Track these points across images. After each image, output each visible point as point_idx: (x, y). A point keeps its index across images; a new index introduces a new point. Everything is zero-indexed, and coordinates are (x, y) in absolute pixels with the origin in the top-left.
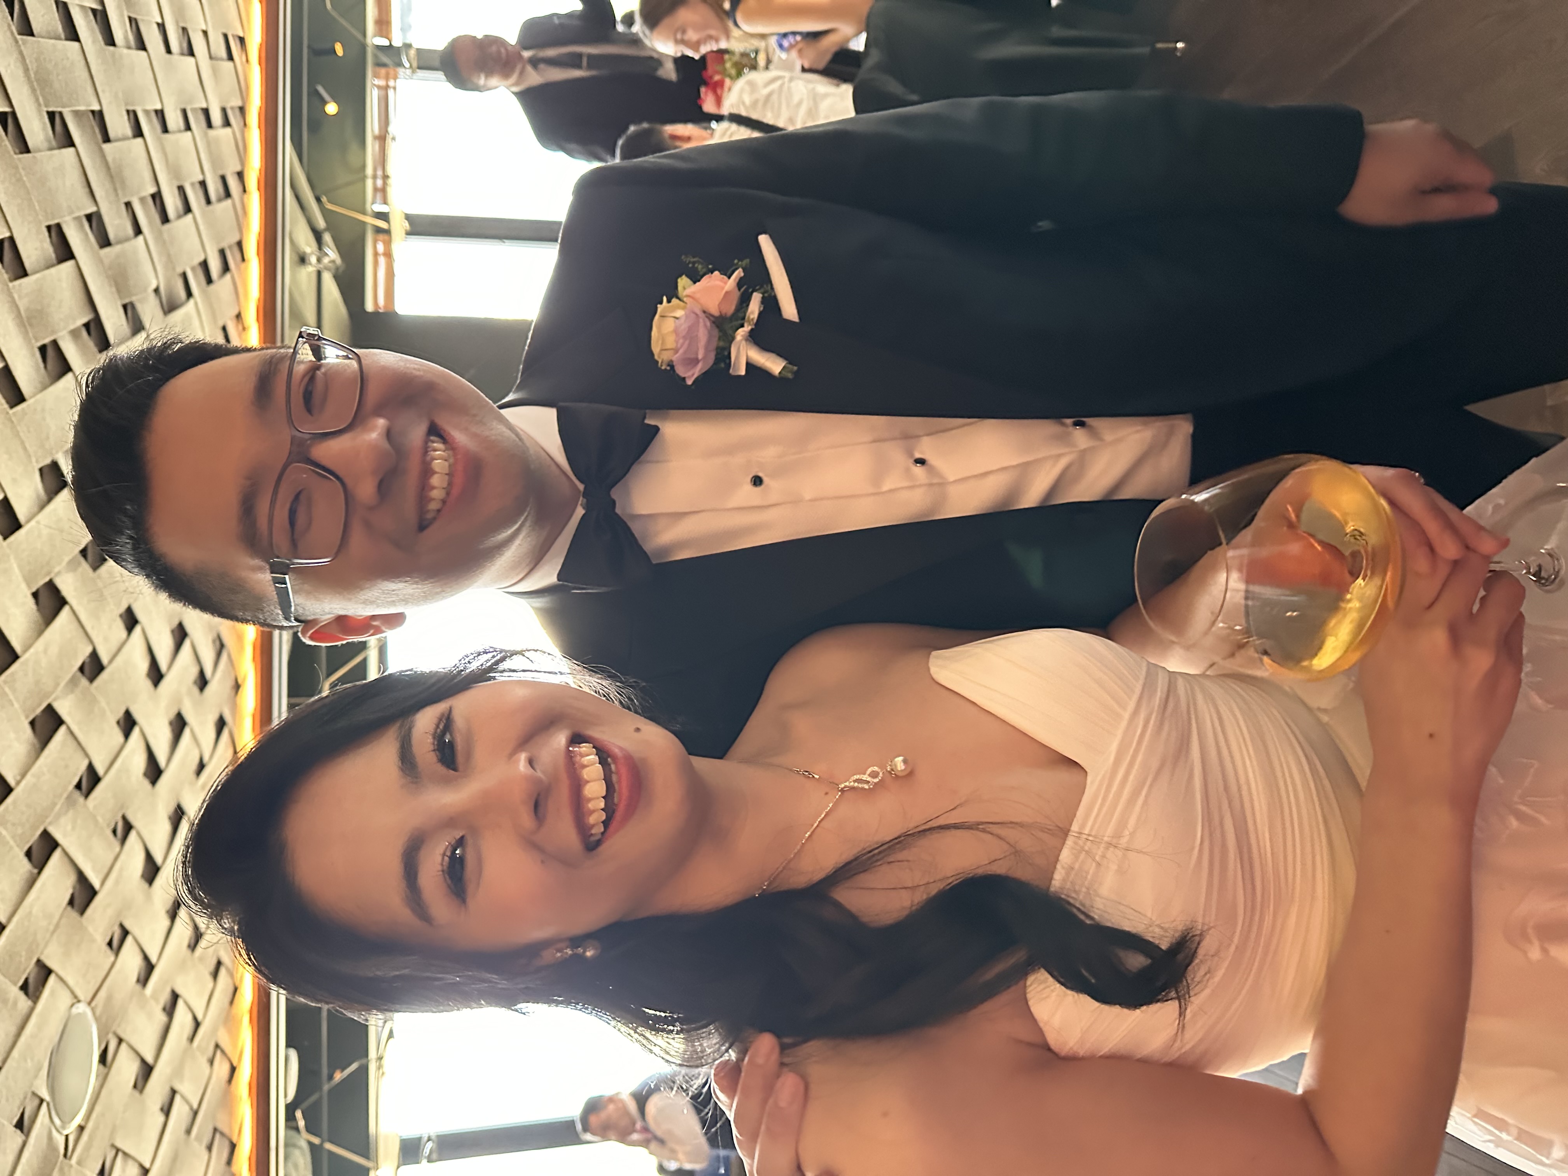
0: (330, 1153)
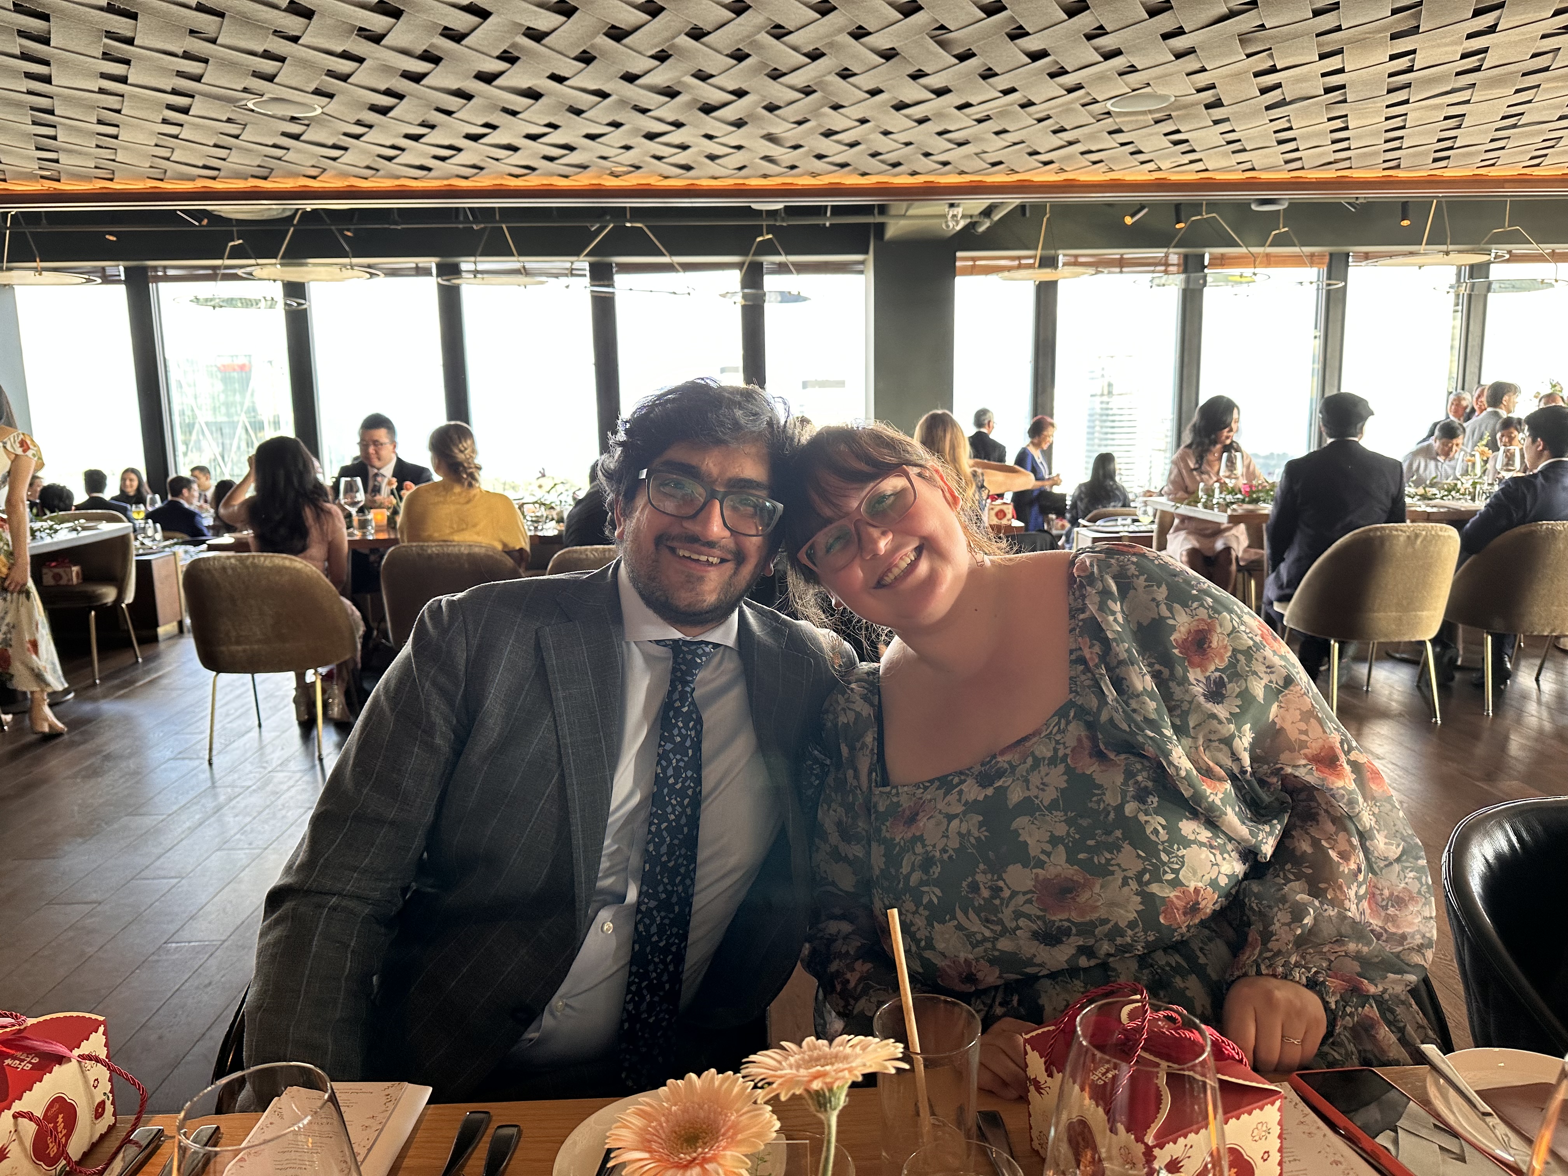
0: (288, 231)
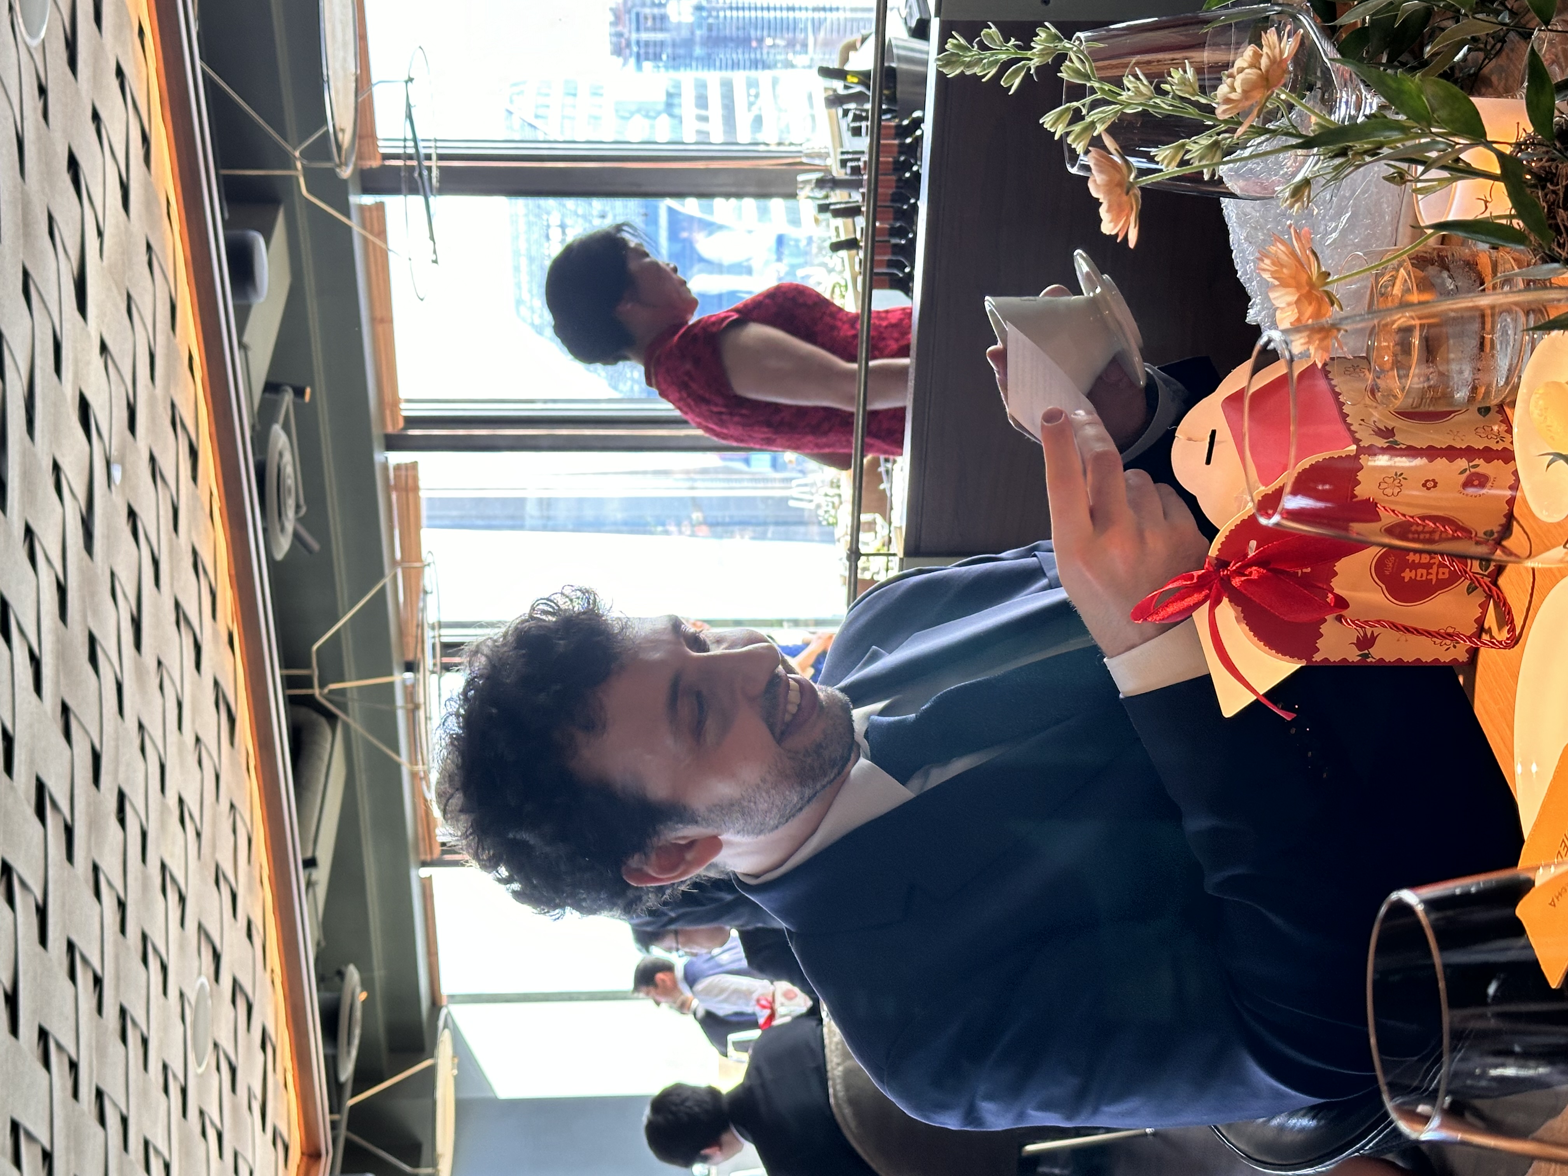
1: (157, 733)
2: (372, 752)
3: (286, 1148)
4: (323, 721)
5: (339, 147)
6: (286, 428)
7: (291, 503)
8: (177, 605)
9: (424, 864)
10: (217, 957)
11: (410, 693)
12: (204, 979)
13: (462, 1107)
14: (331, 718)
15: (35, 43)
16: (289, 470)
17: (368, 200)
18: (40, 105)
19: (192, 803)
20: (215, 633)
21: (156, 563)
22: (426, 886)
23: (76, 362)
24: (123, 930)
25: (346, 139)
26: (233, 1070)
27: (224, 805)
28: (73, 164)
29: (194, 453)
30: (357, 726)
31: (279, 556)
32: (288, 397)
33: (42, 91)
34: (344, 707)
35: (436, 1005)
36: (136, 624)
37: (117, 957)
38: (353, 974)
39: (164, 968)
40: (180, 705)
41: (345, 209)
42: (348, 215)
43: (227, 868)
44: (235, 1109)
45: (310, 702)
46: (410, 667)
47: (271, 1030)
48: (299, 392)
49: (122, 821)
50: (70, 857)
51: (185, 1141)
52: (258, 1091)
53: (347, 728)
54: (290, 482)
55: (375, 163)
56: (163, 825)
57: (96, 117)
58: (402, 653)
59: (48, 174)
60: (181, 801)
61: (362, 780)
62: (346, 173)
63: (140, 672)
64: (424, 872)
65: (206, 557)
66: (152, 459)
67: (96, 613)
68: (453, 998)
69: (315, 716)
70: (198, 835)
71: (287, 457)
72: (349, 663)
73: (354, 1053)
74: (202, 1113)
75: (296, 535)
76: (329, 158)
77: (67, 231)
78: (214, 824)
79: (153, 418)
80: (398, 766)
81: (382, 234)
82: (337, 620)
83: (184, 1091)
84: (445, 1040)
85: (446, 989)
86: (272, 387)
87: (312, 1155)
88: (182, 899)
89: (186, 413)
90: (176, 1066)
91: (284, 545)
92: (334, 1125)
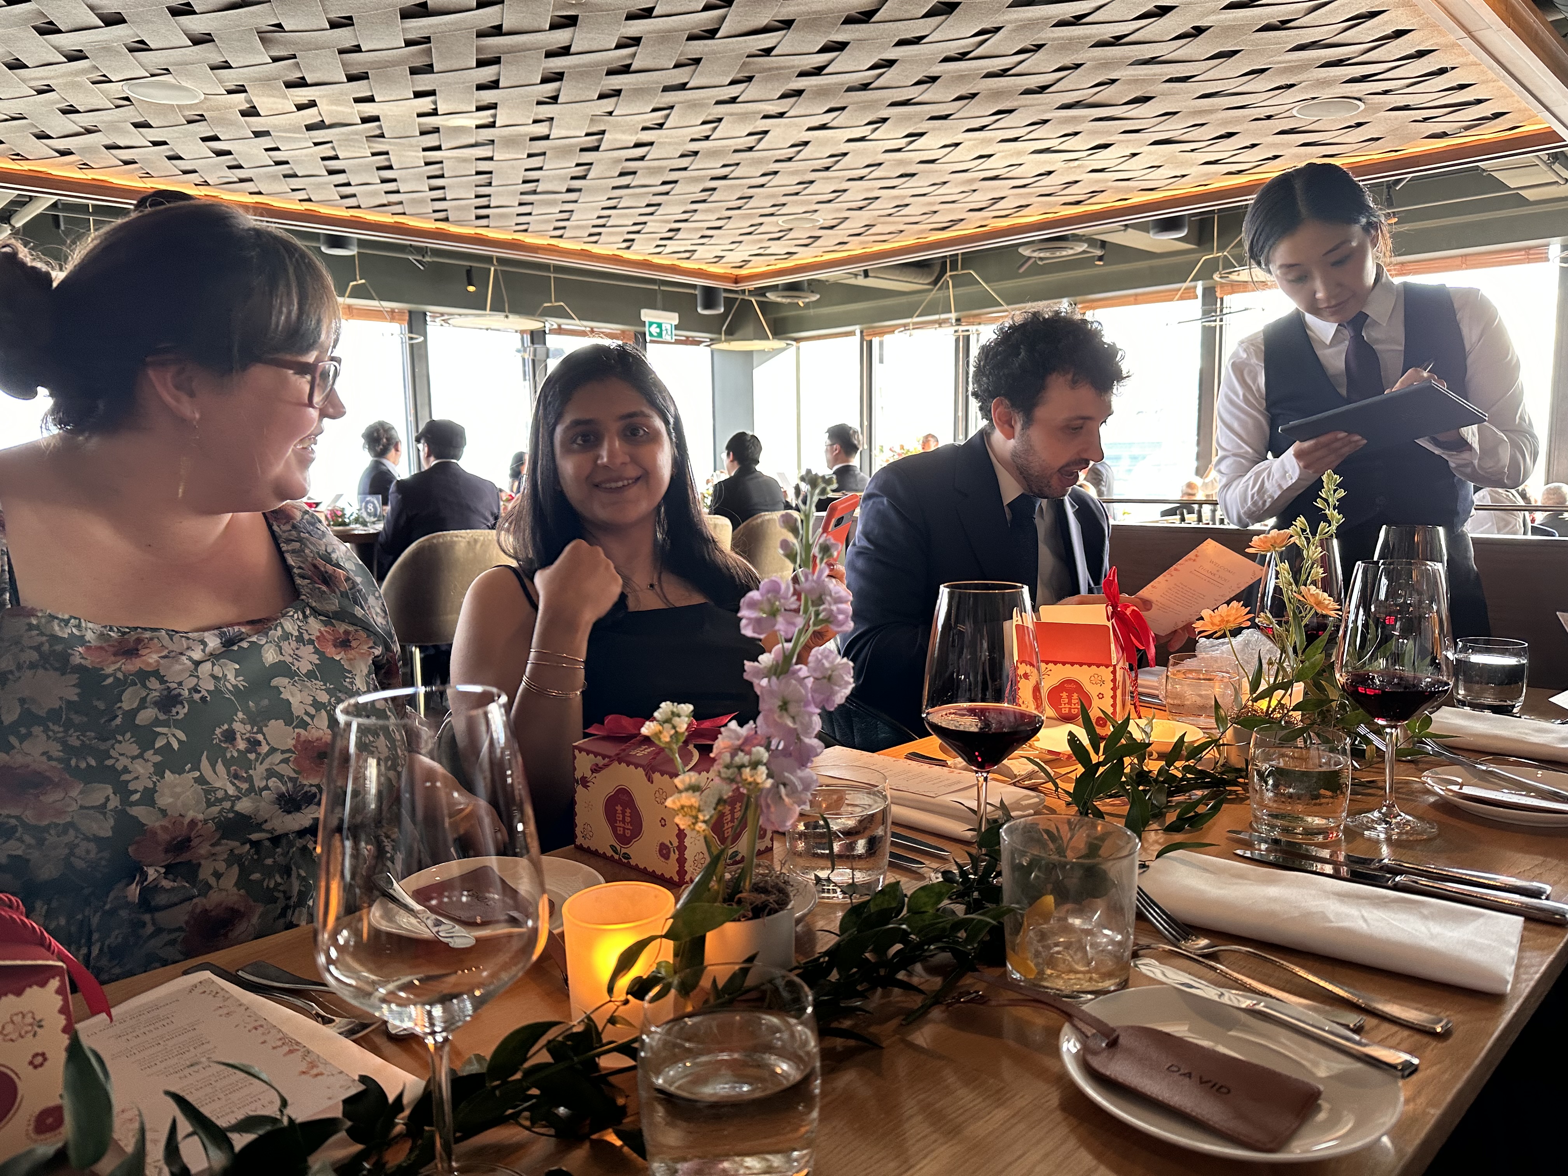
1: (941, 191)
2: (918, 304)
3: (741, 267)
4: (933, 278)
5: (1230, 273)
6: (1084, 252)
7: (1048, 255)
8: (1003, 198)
9: (862, 332)
10: (832, 227)
11: (946, 321)
12: (822, 221)
13: (750, 353)
14: (935, 283)
15: (1294, 112)
16: (1064, 253)
17: (1199, 291)
18: (1262, 116)
19: (906, 211)
20: (986, 218)
21: (1024, 186)
22: (851, 333)
23: (1128, 141)
24: (850, 180)
25: (1234, 277)
26: (779, 239)
27: (902, 227)
28: (1230, 135)
29: (1078, 203)
30: (931, 295)
31: (1021, 250)
32: (1099, 253)
33: (1269, 117)
34: (940, 289)
35: (797, 340)
36: (996, 178)
37: (837, 178)
38: (815, 297)
39: (830, 201)
40: (953, 202)
41: (1195, 279)
42: (1192, 281)
43: (873, 230)
44: (761, 241)
45: (943, 272)
46: (958, 321)
47: (795, 256)
48: (1100, 258)
49: (901, 176)
50: (887, 151)
51: (750, 216)
52: (768, 251)
53: (932, 290)
54: (1058, 254)
55: (1218, 295)
56: (896, 197)
57: (1254, 146)
58: (965, 317)
59: (1225, 122)
60: (907, 205)
61: (903, 300)
62: (1216, 277)
63: (971, 181)
64: (858, 333)
65: (1025, 211)
66: (1077, 182)
67: (1003, 157)
68: (798, 348)
69: (936, 275)
70: (890, 215)
71: (1071, 252)
72: (962, 290)
73: (779, 300)
74: (761, 224)
75: (1029, 258)
76: (1224, 269)
77: (1196, 134)
78: (894, 223)
79: (1098, 181)
80: (911, 317)
81: (1182, 298)
82: (986, 282)
83: (772, 215)
84: (780, 344)
85: (802, 344)
86: (1103, 244)
87: (737, 280)
88: (861, 208)
89: (1098, 198)
90: (784, 210)
91: (1025, 252)
92: (743, 291)
